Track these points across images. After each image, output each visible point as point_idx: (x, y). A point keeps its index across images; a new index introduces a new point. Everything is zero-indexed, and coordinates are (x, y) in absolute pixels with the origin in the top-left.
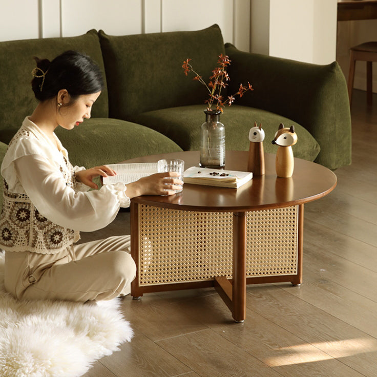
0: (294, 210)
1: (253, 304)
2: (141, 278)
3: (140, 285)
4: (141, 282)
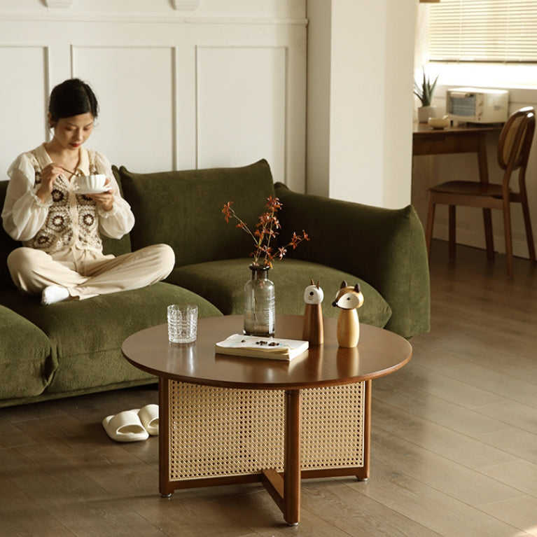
0: (360, 387)
1: (309, 504)
2: (172, 472)
3: (171, 480)
4: (172, 476)
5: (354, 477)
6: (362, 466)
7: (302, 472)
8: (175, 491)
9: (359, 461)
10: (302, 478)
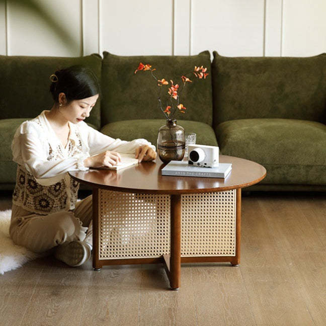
0: (232, 193)
2: (101, 253)
3: (100, 259)
4: (101, 256)
5: (229, 263)
6: (234, 255)
7: (182, 258)
8: (103, 267)
9: (232, 252)
10: (182, 262)
